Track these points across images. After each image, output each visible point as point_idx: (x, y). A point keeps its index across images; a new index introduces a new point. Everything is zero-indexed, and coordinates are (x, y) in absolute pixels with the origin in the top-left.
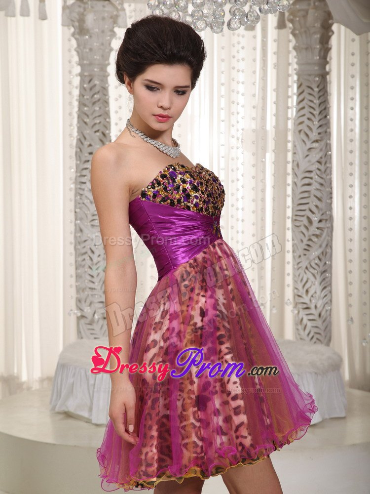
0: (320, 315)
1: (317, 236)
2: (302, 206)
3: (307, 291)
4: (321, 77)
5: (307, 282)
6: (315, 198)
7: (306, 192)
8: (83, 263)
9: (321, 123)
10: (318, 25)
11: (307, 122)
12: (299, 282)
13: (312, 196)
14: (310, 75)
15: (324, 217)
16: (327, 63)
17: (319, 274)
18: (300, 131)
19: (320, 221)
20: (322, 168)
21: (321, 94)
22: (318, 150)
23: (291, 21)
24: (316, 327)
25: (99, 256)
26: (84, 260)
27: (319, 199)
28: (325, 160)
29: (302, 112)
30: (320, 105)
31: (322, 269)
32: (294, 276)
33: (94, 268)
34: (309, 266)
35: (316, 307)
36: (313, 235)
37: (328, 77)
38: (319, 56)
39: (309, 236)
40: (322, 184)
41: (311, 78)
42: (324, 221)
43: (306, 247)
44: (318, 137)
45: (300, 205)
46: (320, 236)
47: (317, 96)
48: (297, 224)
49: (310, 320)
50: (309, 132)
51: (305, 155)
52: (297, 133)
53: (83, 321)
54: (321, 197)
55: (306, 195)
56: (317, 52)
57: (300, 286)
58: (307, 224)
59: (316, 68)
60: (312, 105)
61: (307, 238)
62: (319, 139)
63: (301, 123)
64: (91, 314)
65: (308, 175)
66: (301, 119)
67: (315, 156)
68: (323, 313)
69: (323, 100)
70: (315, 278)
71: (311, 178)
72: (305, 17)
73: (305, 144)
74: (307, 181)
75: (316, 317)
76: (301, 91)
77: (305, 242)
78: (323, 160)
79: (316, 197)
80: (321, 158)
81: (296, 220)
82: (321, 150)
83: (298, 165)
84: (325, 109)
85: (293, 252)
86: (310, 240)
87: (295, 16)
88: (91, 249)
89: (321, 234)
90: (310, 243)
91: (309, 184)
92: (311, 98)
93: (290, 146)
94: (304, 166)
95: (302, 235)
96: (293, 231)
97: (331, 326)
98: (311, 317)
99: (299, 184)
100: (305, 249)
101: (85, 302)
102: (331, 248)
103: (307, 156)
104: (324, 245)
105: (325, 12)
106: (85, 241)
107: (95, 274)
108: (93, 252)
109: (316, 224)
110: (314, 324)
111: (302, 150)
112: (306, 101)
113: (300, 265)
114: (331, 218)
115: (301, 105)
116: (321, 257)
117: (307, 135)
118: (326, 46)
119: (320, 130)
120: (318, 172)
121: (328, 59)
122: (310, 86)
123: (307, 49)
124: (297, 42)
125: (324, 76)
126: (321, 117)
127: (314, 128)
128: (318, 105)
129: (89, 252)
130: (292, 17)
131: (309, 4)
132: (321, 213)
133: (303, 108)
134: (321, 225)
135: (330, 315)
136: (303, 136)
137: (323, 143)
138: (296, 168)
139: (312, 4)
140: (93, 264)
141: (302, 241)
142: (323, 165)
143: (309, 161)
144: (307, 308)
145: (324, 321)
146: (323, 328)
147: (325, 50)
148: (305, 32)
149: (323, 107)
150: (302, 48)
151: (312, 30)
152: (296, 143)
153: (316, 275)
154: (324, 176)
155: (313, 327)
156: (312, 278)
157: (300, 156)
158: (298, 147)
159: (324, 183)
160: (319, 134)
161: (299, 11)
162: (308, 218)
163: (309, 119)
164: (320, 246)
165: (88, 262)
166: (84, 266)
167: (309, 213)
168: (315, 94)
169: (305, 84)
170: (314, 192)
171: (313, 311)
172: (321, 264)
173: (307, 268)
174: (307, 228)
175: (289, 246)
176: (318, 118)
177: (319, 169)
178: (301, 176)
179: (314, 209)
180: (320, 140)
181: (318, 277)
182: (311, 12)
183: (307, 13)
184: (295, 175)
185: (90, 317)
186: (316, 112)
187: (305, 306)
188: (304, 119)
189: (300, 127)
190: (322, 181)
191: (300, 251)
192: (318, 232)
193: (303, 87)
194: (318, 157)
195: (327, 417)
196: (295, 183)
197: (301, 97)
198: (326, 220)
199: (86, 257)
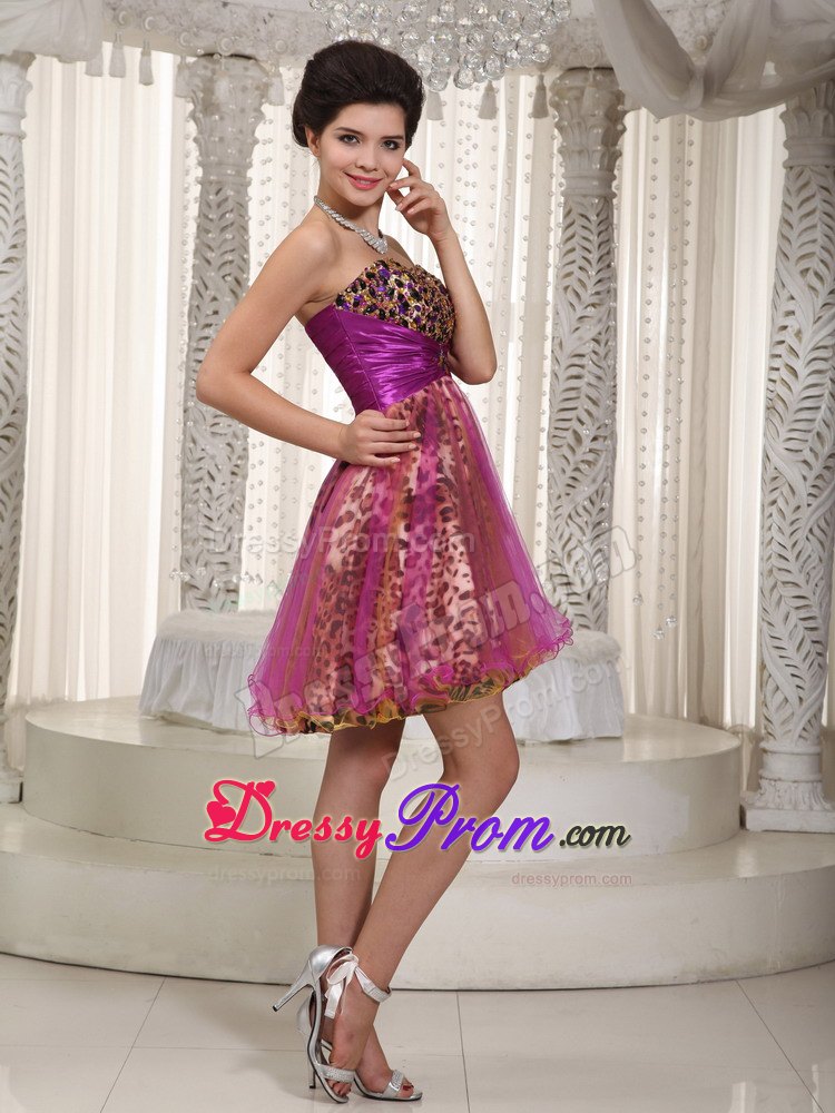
0: (589, 596)
1: (588, 463)
2: (565, 412)
3: (569, 555)
4: (602, 200)
5: (569, 539)
6: (587, 400)
7: (573, 389)
8: (196, 496)
9: (600, 276)
10: (600, 113)
11: (578, 273)
12: (556, 540)
13: (583, 396)
14: (585, 196)
15: (602, 432)
16: (614, 178)
17: (591, 527)
18: (566, 288)
19: (595, 439)
20: (601, 350)
21: (602, 227)
22: (594, 321)
23: (557, 106)
24: (583, 615)
25: (224, 484)
26: (198, 491)
27: (595, 403)
28: (606, 339)
29: (571, 257)
30: (600, 246)
31: (596, 519)
32: (549, 529)
33: (214, 505)
34: (573, 513)
35: (583, 582)
36: (583, 461)
37: (615, 201)
38: (601, 163)
39: (576, 463)
40: (599, 378)
41: (585, 201)
42: (601, 440)
43: (571, 482)
44: (595, 299)
45: (563, 410)
46: (594, 464)
47: (596, 231)
48: (557, 442)
49: (571, 603)
50: (580, 291)
51: (573, 328)
52: (561, 290)
53: (191, 594)
54: (598, 399)
55: (572, 394)
56: (597, 156)
57: (558, 547)
58: (573, 443)
59: (595, 183)
60: (587, 245)
61: (572, 466)
62: (597, 302)
63: (569, 274)
64: (207, 582)
65: (577, 361)
66: (569, 269)
67: (590, 330)
68: (594, 593)
69: (606, 238)
70: (584, 534)
71: (582, 367)
72: (579, 99)
73: (574, 310)
74: (575, 371)
75: (582, 599)
76: (569, 221)
77: (569, 473)
78: (603, 338)
79: (590, 398)
80: (600, 334)
81: (555, 436)
82: (600, 321)
83: (561, 344)
84: (608, 253)
85: (550, 488)
86: (577, 469)
87: (562, 98)
88: (209, 473)
89: (596, 460)
90: (576, 474)
91: (578, 377)
92: (586, 233)
93: (550, 312)
94: (571, 345)
95: (564, 460)
96: (549, 453)
97: (607, 616)
98: (574, 599)
99: (562, 376)
100: (569, 485)
101: (197, 562)
102: (612, 484)
103: (577, 329)
104: (600, 479)
105: (612, 93)
106: (200, 459)
107: (214, 515)
108: (213, 478)
109: (587, 444)
110: (578, 610)
111: (569, 318)
112: (576, 238)
113: (558, 512)
114: (613, 436)
115: (569, 246)
116: (594, 498)
117: (577, 295)
118: (612, 149)
119: (599, 288)
120: (594, 357)
121: (616, 172)
122: (583, 213)
123: (580, 152)
124: (564, 140)
125: (608, 199)
126: (601, 265)
127: (590, 284)
128: (596, 245)
129: (207, 477)
130: (557, 99)
131: (586, 79)
132: (597, 425)
133: (573, 250)
134: (596, 445)
135: (606, 598)
136: (571, 297)
137: (603, 309)
138: (558, 348)
139: (591, 79)
140: (211, 499)
141: (564, 471)
142: (602, 345)
143: (580, 338)
144: (568, 584)
145: (595, 607)
146: (593, 617)
147: (611, 156)
148: (579, 124)
149: (605, 251)
150: (573, 151)
151: (592, 121)
152: (559, 307)
153: (585, 528)
154: (603, 364)
155: (576, 615)
156: (578, 533)
157: (565, 328)
158: (562, 314)
159: (603, 376)
160: (598, 293)
161: (570, 89)
162: (575, 432)
163: (580, 268)
164: (594, 481)
165: (204, 494)
166: (196, 502)
167: (575, 425)
168: (593, 227)
169: (577, 210)
170: (586, 390)
171: (578, 588)
172: (594, 511)
173: (570, 516)
174: (573, 451)
175: (543, 477)
176: (596, 268)
177: (595, 352)
178: (565, 362)
179: (585, 417)
180: (599, 305)
181: (588, 531)
182: (589, 91)
183: (582, 93)
184: (556, 360)
185: (203, 585)
186: (593, 257)
187: (565, 580)
188: (574, 268)
189: (567, 282)
190: (599, 372)
191: (561, 489)
192: (590, 457)
193: (574, 215)
194: (593, 333)
195: (591, 734)
196: (555, 375)
197: (570, 232)
198: (605, 438)
199: (201, 486)
